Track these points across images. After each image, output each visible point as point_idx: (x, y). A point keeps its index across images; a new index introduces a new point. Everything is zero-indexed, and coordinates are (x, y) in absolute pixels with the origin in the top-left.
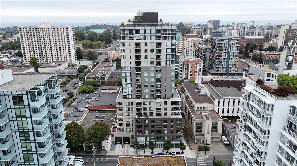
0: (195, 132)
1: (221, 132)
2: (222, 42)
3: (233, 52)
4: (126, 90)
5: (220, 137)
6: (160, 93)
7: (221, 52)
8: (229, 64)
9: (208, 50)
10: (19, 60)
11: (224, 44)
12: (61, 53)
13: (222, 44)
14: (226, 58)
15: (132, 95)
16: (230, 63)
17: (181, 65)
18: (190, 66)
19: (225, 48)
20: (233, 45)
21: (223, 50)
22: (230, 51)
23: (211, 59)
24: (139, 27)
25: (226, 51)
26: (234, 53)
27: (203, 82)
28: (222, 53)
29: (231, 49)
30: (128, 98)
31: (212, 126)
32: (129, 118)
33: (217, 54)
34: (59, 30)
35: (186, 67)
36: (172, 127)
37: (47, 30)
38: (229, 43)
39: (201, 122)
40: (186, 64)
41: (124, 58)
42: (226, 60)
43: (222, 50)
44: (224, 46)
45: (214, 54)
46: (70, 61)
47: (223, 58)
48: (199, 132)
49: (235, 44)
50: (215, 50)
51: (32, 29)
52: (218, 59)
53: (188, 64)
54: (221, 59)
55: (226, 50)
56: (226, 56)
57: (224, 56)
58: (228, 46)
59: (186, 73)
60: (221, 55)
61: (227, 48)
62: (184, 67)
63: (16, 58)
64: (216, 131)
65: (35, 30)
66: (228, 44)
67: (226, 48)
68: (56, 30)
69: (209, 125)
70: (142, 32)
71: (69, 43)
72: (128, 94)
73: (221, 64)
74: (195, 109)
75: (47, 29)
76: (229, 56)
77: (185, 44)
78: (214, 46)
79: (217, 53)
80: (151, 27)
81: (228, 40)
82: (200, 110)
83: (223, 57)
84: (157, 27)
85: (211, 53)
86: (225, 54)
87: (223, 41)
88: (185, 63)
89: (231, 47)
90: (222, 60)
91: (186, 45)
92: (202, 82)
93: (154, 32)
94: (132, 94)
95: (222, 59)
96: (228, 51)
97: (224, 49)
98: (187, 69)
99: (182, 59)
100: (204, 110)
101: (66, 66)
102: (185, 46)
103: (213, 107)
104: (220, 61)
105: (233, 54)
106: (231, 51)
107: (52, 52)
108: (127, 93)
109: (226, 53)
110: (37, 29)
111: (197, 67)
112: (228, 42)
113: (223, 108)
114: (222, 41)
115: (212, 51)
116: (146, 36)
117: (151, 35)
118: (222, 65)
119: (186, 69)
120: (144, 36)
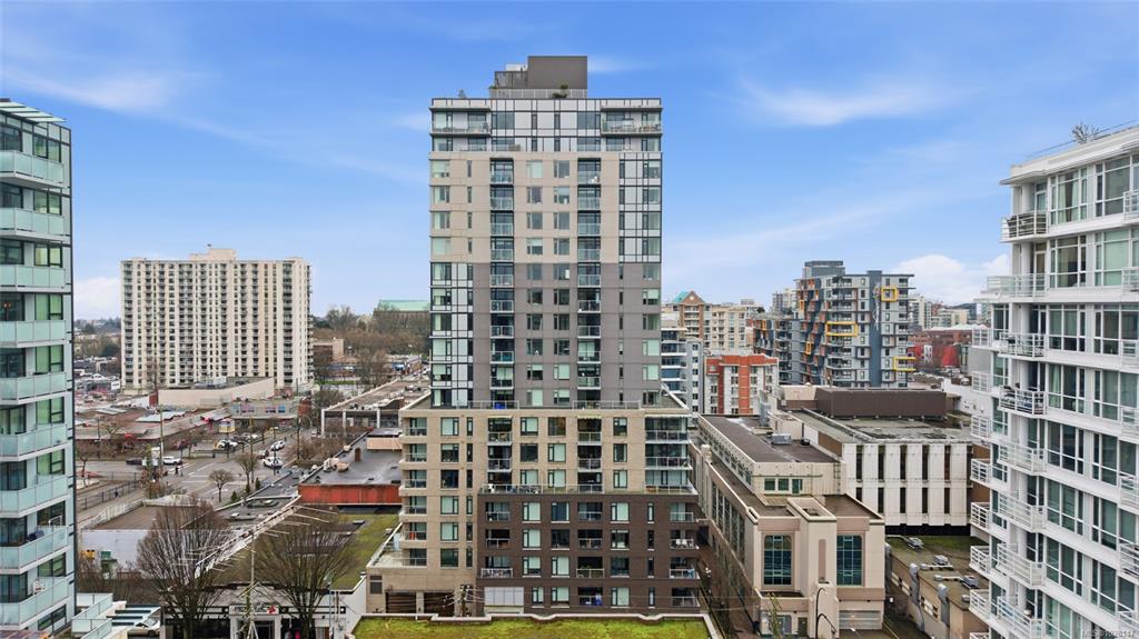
0: (758, 584)
1: (883, 586)
2: (846, 285)
3: (892, 326)
4: (448, 366)
5: (878, 612)
6: (596, 384)
7: (845, 322)
8: (881, 372)
9: (795, 326)
10: (110, 384)
11: (853, 292)
12: (256, 352)
13: (849, 291)
14: (867, 344)
15: (470, 392)
16: (883, 367)
17: (696, 372)
18: (728, 374)
19: (860, 309)
20: (888, 295)
21: (853, 315)
22: (880, 320)
23: (811, 357)
24: (510, 103)
25: (863, 318)
26: (897, 327)
27: (784, 403)
28: (849, 327)
29: (883, 314)
30: (453, 404)
31: (839, 554)
32: (455, 499)
33: (830, 334)
34: (261, 269)
35: (712, 380)
36: (651, 544)
37: (220, 268)
38: (872, 288)
39: (787, 533)
40: (712, 369)
41: (442, 227)
42: (867, 355)
43: (848, 315)
44: (856, 301)
45: (818, 337)
46: (286, 381)
47: (857, 348)
48: (778, 581)
49: (897, 292)
50: (824, 316)
51: (167, 269)
52: (835, 349)
53: (721, 370)
54: (849, 350)
55: (863, 314)
56: (867, 338)
57: (857, 338)
58: (872, 300)
59: (716, 405)
60: (845, 333)
61: (867, 309)
62: (707, 380)
63: (103, 378)
64: (858, 580)
65: (176, 269)
66: (871, 294)
67: (863, 307)
68: (249, 269)
69: (822, 544)
70: (522, 121)
71: (291, 316)
72: (455, 385)
73: (850, 371)
74: (759, 488)
75: (219, 266)
76: (877, 338)
77: (707, 321)
78: (819, 303)
79: (829, 330)
80: (557, 102)
81: (867, 279)
82: (777, 491)
83: (857, 342)
84: (582, 103)
85: (806, 335)
86: (863, 330)
87: (849, 281)
88: (708, 369)
89: (884, 306)
90: (853, 355)
91: (711, 325)
92: (779, 402)
93: (569, 121)
94: (471, 386)
95: (853, 350)
96: (872, 321)
97: (856, 312)
98: (720, 389)
99: (695, 347)
100: (796, 490)
101: (265, 394)
102: (708, 329)
103: (837, 476)
104: (845, 356)
105: (892, 333)
106: (883, 320)
107: (224, 346)
108: (449, 383)
109: (867, 329)
110: (185, 269)
111: (755, 382)
112: (867, 285)
113: (881, 485)
114: (843, 281)
115: (811, 325)
116: (540, 140)
117: (557, 134)
118: (853, 373)
119: (713, 389)
120: (529, 139)
